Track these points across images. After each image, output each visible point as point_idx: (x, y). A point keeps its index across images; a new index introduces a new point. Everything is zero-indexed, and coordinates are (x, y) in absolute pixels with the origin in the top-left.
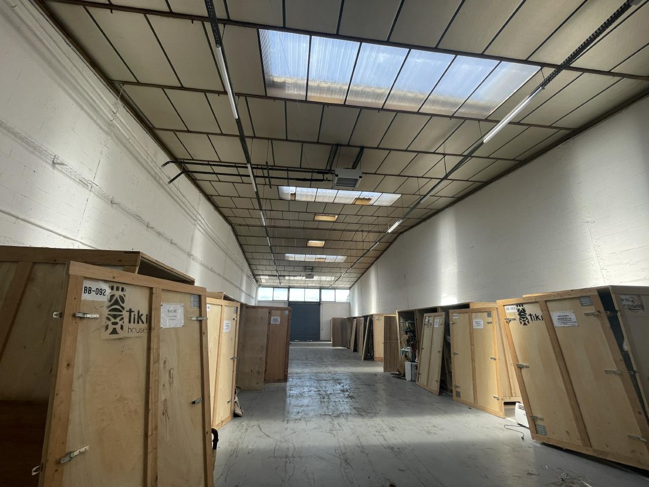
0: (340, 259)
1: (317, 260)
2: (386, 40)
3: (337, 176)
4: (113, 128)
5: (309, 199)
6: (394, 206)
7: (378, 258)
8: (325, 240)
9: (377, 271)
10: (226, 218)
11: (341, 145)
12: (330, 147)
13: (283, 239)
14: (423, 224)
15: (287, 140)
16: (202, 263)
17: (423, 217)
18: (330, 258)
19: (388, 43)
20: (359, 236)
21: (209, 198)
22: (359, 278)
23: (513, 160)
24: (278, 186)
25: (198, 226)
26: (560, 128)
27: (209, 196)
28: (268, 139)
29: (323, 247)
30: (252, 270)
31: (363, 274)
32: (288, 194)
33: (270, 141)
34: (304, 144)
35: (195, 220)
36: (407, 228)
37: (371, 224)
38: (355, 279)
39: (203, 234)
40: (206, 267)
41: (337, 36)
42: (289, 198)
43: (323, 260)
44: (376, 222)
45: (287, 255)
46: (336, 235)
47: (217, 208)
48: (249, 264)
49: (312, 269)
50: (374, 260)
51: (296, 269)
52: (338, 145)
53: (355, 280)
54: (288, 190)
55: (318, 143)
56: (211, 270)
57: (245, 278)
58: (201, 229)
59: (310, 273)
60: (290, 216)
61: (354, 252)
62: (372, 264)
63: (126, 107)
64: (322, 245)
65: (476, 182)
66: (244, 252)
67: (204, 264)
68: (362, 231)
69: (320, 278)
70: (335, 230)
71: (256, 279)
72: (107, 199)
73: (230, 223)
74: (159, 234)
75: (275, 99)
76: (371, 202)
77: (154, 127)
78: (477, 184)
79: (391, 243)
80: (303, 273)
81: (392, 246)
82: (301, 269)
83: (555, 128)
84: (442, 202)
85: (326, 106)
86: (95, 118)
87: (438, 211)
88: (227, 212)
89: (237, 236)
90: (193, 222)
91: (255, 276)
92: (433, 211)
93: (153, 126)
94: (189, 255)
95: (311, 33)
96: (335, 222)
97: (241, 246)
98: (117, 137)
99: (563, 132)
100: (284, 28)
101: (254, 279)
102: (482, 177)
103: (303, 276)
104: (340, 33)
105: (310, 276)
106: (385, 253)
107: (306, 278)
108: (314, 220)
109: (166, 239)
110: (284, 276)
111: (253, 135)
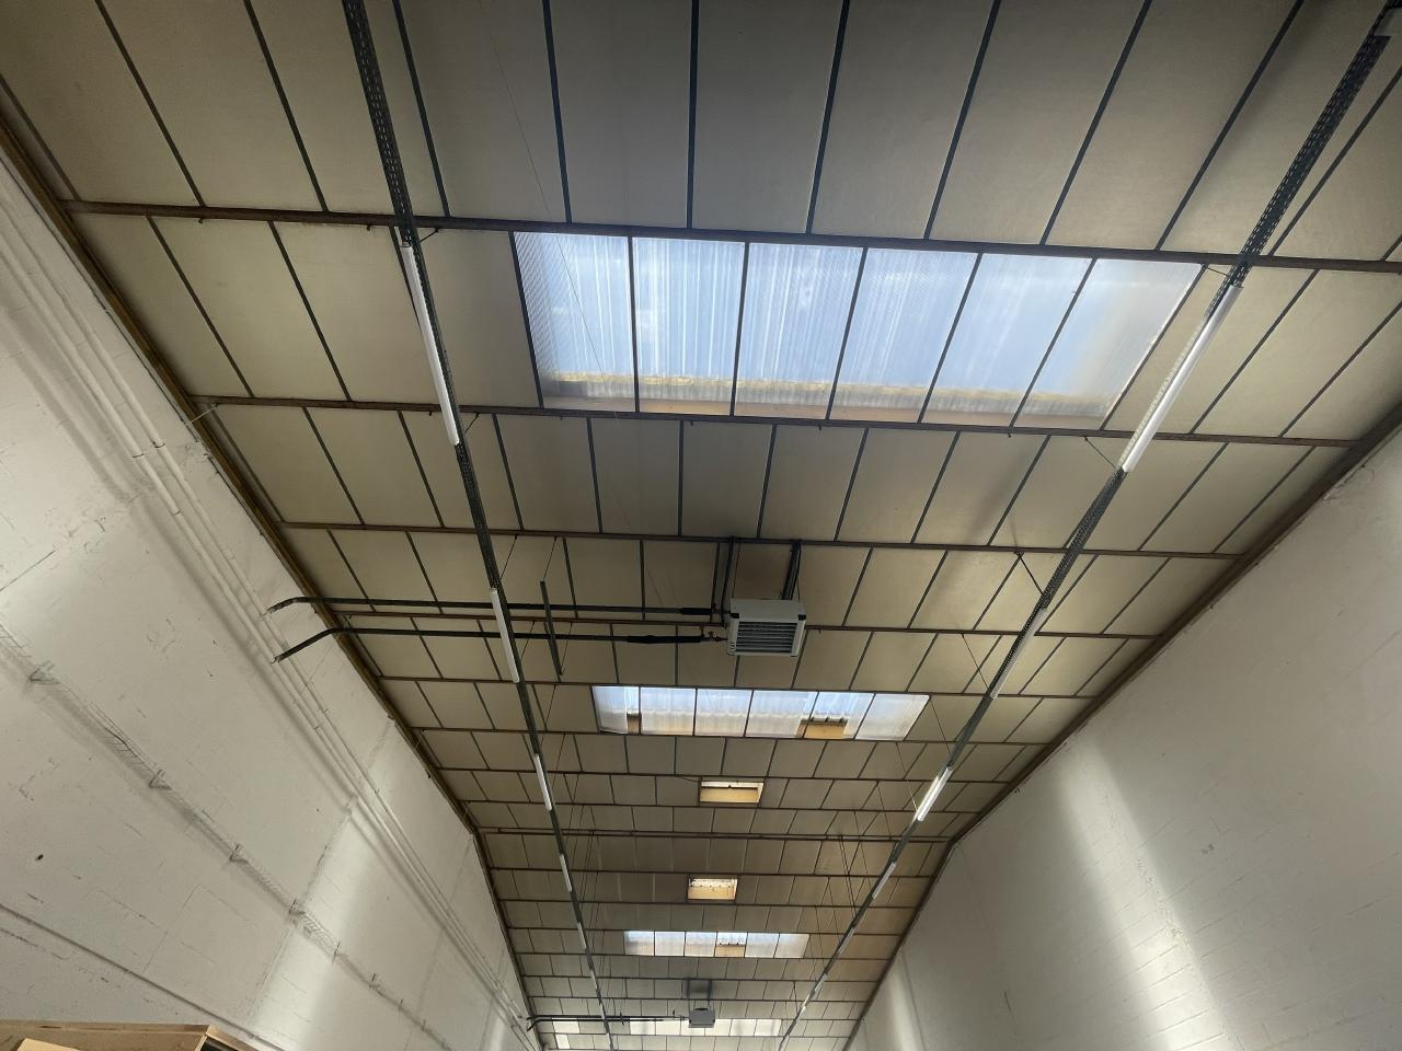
0: (788, 944)
1: (720, 953)
2: (804, 231)
3: (736, 616)
4: (147, 491)
5: (677, 730)
6: (915, 741)
7: (902, 937)
8: (737, 875)
9: (910, 989)
10: (459, 805)
11: (741, 540)
12: (713, 546)
13: (618, 874)
14: (1012, 796)
15: (601, 534)
16: (341, 950)
17: (1007, 776)
18: (760, 944)
19: (809, 237)
20: (835, 857)
21: (413, 734)
22: (858, 1021)
23: (1213, 555)
24: (591, 685)
25: (356, 815)
26: (1313, 443)
27: (417, 732)
28: (555, 534)
29: (733, 903)
30: (529, 1000)
31: (868, 1003)
32: (620, 716)
33: (560, 540)
34: (647, 544)
35: (351, 796)
36: (967, 818)
37: (861, 810)
38: (846, 1028)
39: (370, 844)
40: (352, 968)
41: (689, 232)
42: (625, 727)
43: (737, 953)
44: (873, 803)
45: (633, 935)
46: (768, 855)
47: (436, 770)
48: (522, 976)
49: (709, 990)
50: (894, 945)
51: (663, 989)
52: (732, 540)
53: (847, 1033)
54: (621, 701)
55: (679, 537)
56: (373, 984)
57: (500, 1029)
58: (366, 829)
59: (704, 1004)
60: (632, 790)
61: (826, 918)
62: (890, 961)
63: (215, 460)
64: (731, 896)
65: (1127, 637)
66: (507, 927)
67: (343, 956)
68: (841, 839)
69: (739, 1028)
70: (761, 837)
71: (539, 1035)
72: (21, 665)
73: (470, 822)
74: (189, 816)
75: (561, 413)
76: (848, 731)
77: (283, 521)
78: (1133, 646)
79: (933, 878)
80: (682, 1007)
81: (937, 890)
82: (676, 988)
83: (1296, 441)
84: (1049, 716)
85: (687, 424)
86: (99, 453)
87: (1047, 749)
88: (464, 785)
89: (490, 869)
90: (344, 800)
91: (536, 1019)
92: (1030, 752)
93: (281, 517)
94: (295, 913)
95: (630, 231)
96: (758, 806)
97: (499, 903)
98: (149, 510)
99: (1322, 455)
100: (569, 226)
101: (532, 1034)
102: (1141, 618)
103: (682, 1018)
104: (695, 225)
105: (703, 1018)
106: (923, 915)
107: (693, 1025)
108: (700, 805)
109: (216, 839)
110: (625, 1019)
111: (517, 527)
